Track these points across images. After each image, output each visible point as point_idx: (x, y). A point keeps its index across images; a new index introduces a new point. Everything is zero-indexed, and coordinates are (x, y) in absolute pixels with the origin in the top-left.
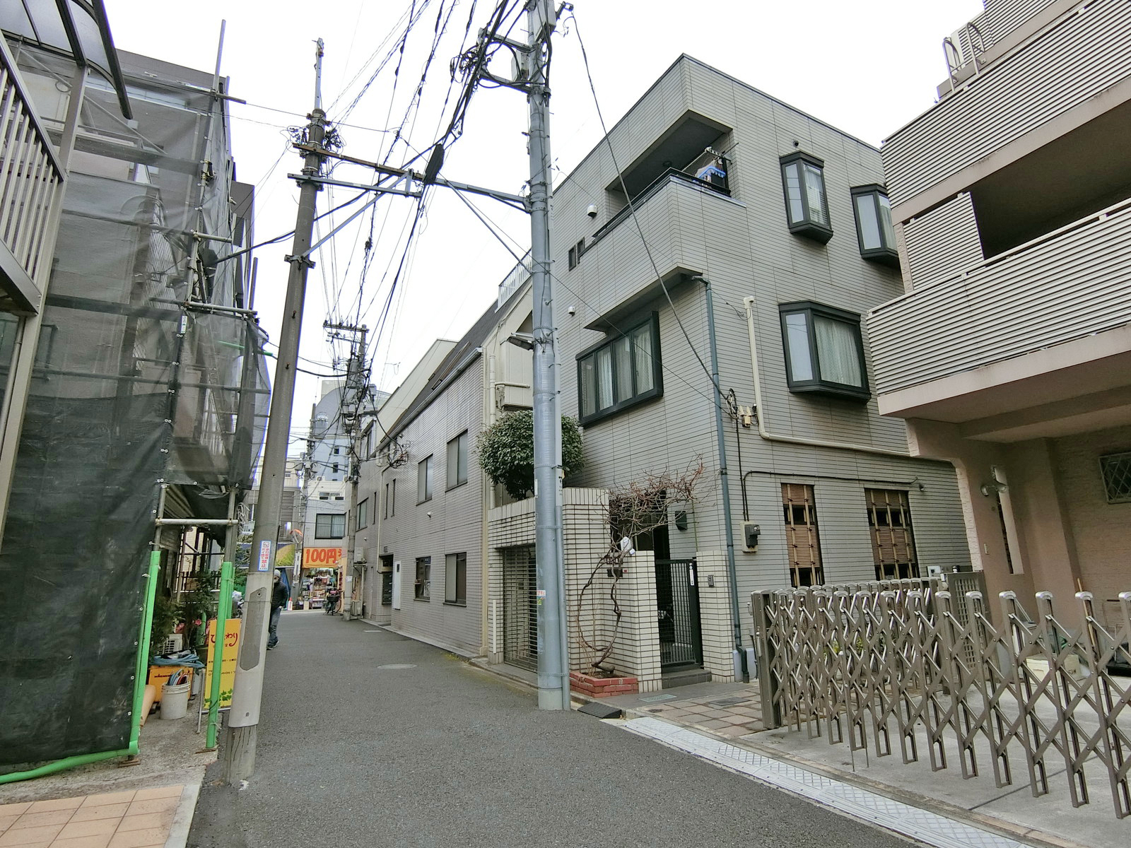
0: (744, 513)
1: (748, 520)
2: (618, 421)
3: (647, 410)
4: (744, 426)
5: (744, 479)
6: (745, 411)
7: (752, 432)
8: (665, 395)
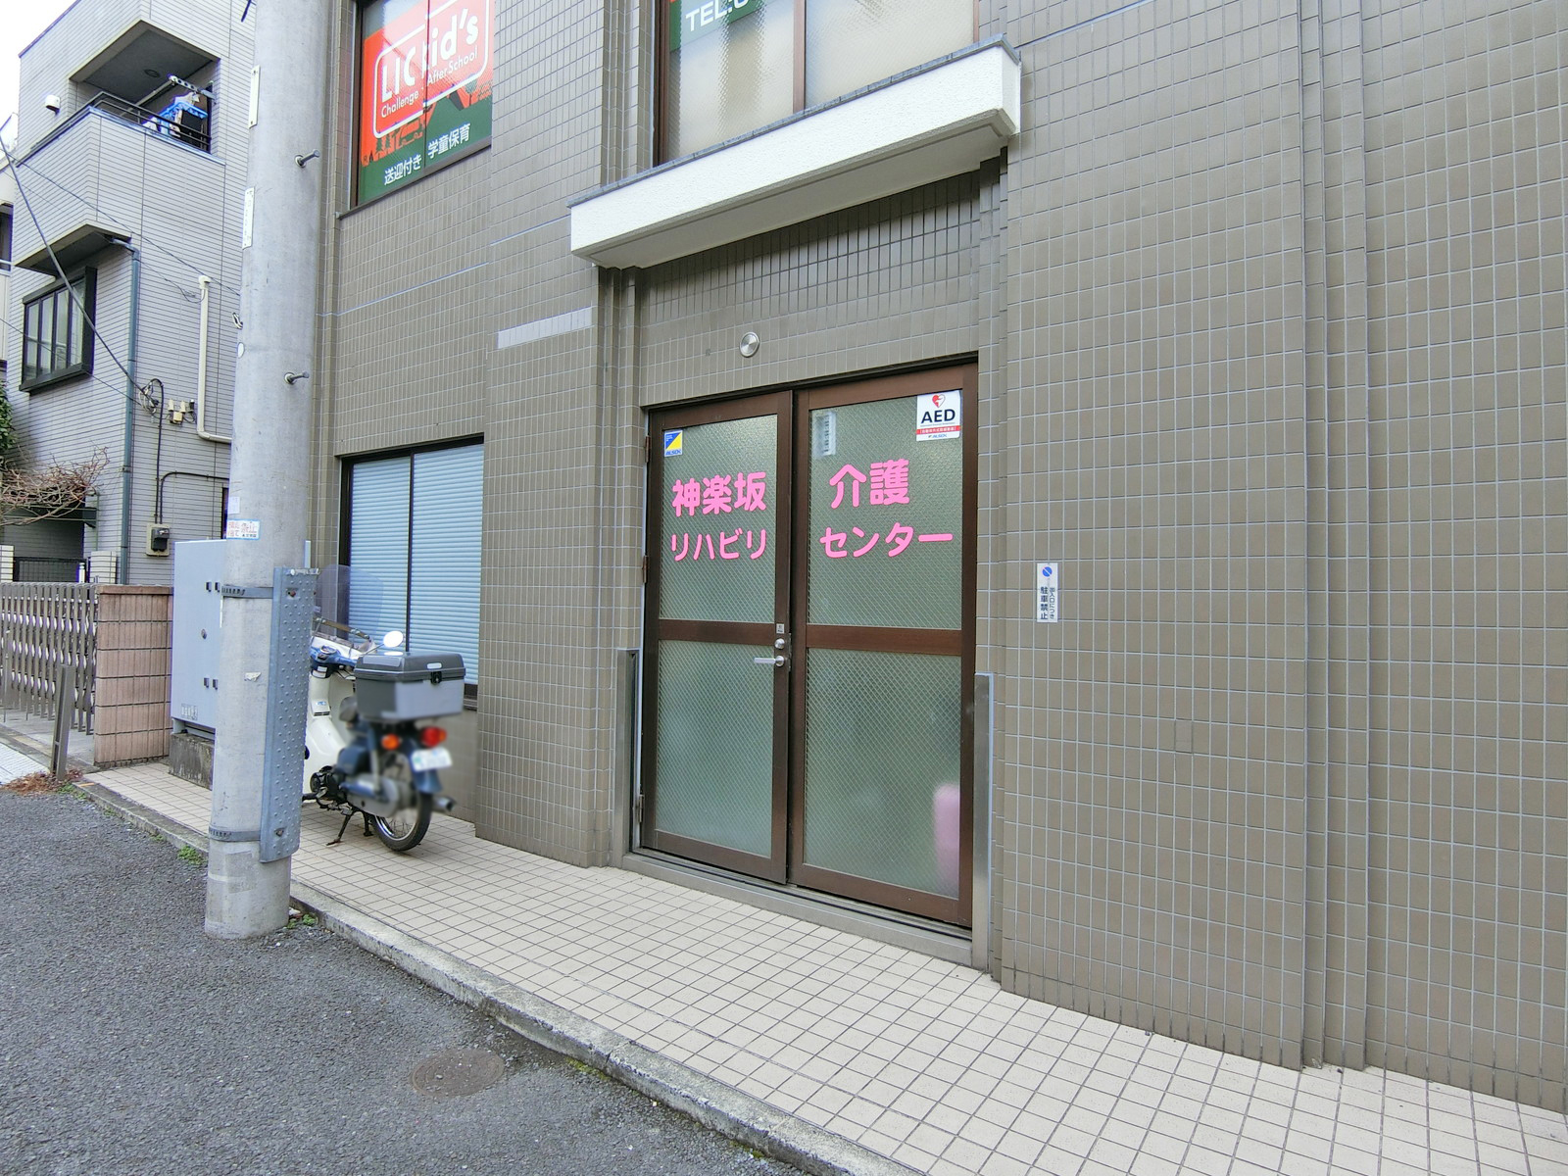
0: (156, 515)
1: (161, 523)
2: (58, 393)
3: (81, 387)
4: (171, 422)
5: (163, 480)
6: (175, 405)
7: (183, 430)
8: (95, 372)
